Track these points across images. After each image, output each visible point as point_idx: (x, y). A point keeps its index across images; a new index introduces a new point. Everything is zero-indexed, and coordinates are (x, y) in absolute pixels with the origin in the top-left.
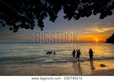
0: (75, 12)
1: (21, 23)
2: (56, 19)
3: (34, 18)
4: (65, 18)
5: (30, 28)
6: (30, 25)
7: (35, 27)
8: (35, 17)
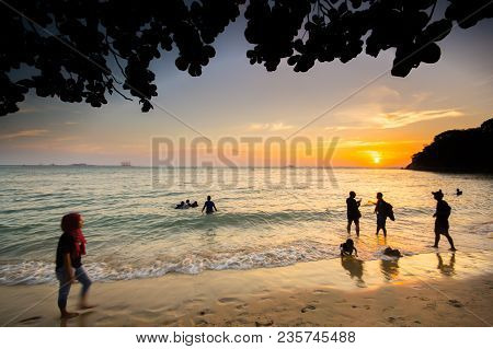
0: (295, 38)
1: (38, 72)
2: (206, 63)
3: (106, 49)
4: (252, 62)
5: (84, 99)
6: (86, 83)
7: (111, 92)
8: (111, 46)
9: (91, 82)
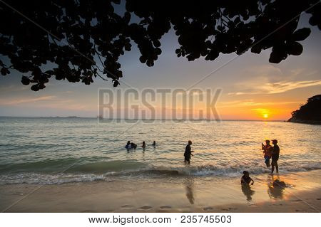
0: (207, 40)
1: (56, 66)
2: (156, 58)
3: (94, 51)
4: (179, 56)
5: (81, 80)
6: (82, 71)
7: (96, 76)
8: (97, 50)
9: (85, 71)
